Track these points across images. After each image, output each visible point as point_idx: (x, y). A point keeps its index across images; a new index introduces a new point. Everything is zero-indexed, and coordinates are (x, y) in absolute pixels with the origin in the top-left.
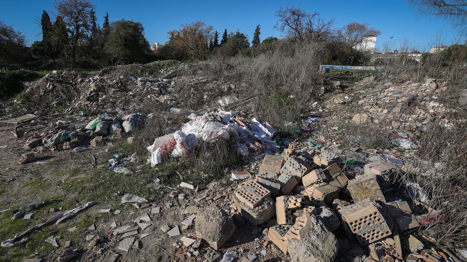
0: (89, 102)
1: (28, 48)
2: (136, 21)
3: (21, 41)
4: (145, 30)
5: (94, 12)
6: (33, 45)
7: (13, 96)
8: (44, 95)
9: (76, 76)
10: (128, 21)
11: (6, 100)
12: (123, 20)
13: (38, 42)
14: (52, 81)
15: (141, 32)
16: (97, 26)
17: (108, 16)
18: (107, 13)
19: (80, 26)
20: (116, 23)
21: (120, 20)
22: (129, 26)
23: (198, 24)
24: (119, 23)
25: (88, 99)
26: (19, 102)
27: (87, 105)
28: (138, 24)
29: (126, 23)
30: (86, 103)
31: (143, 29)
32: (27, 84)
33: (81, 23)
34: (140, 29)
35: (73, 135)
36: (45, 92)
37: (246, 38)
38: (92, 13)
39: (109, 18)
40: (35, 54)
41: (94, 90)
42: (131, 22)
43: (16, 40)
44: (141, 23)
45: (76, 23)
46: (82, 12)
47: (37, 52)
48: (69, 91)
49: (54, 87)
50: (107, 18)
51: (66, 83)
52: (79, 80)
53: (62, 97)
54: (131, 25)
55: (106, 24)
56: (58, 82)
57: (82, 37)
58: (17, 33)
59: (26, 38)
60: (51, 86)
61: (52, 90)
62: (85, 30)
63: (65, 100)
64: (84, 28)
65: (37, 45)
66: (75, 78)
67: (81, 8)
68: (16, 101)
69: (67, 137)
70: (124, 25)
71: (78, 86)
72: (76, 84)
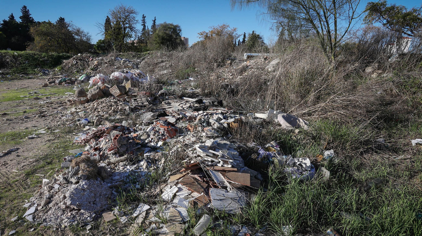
0: (92, 71)
1: (94, 45)
2: (175, 24)
3: (88, 39)
4: (182, 31)
5: (145, 17)
6: (97, 42)
7: (56, 67)
8: (71, 67)
9: (89, 57)
10: (169, 24)
11: (52, 69)
12: (165, 23)
13: (101, 40)
14: (76, 59)
15: (179, 32)
16: (146, 28)
17: (155, 20)
18: (155, 17)
19: (126, 27)
20: (158, 25)
21: (163, 23)
22: (169, 28)
23: (224, 27)
24: (161, 25)
25: (92, 69)
26: (58, 70)
27: (90, 72)
28: (177, 26)
29: (167, 25)
30: (90, 71)
31: (180, 30)
32: (64, 61)
33: (127, 25)
34: (179, 31)
35: (68, 80)
36: (72, 65)
37: (261, 38)
38: (144, 17)
39: (156, 21)
40: (98, 49)
41: (96, 65)
42: (172, 25)
43: (85, 39)
44: (179, 25)
45: (124, 26)
46: (128, 17)
47: (100, 48)
48: (84, 65)
49: (77, 63)
50: (154, 21)
51: (84, 61)
52: (91, 59)
53: (79, 68)
54: (170, 26)
55: (154, 26)
56: (79, 60)
57: (127, 36)
58: (86, 33)
59: (92, 37)
60: (75, 62)
61: (76, 64)
62: (130, 31)
63: (81, 70)
64: (129, 29)
65: (100, 42)
66: (89, 58)
67: (127, 14)
68: (56, 69)
69: (65, 80)
70: (166, 27)
71: (89, 63)
72: (88, 62)
